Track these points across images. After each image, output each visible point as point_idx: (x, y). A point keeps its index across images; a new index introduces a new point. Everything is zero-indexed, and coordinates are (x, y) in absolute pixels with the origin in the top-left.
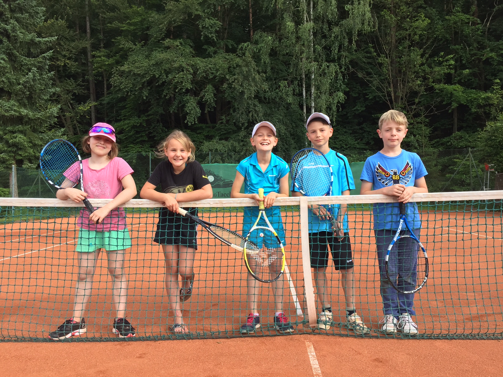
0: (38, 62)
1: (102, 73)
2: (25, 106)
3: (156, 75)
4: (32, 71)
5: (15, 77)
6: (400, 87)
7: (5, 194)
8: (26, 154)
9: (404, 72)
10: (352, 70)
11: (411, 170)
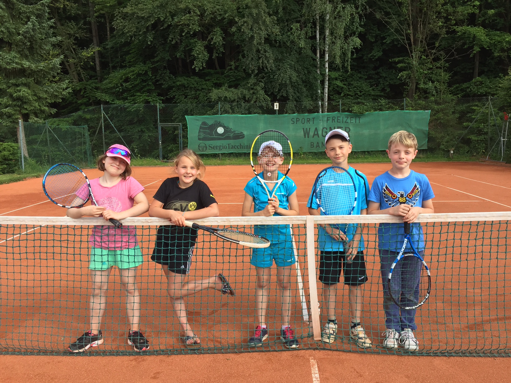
0: (37, 10)
1: (104, 14)
2: (26, 57)
3: (161, 18)
4: (31, 20)
5: (14, 27)
6: (420, 28)
7: (14, 149)
8: (32, 108)
9: (425, 11)
10: (369, 10)
11: (418, 192)
